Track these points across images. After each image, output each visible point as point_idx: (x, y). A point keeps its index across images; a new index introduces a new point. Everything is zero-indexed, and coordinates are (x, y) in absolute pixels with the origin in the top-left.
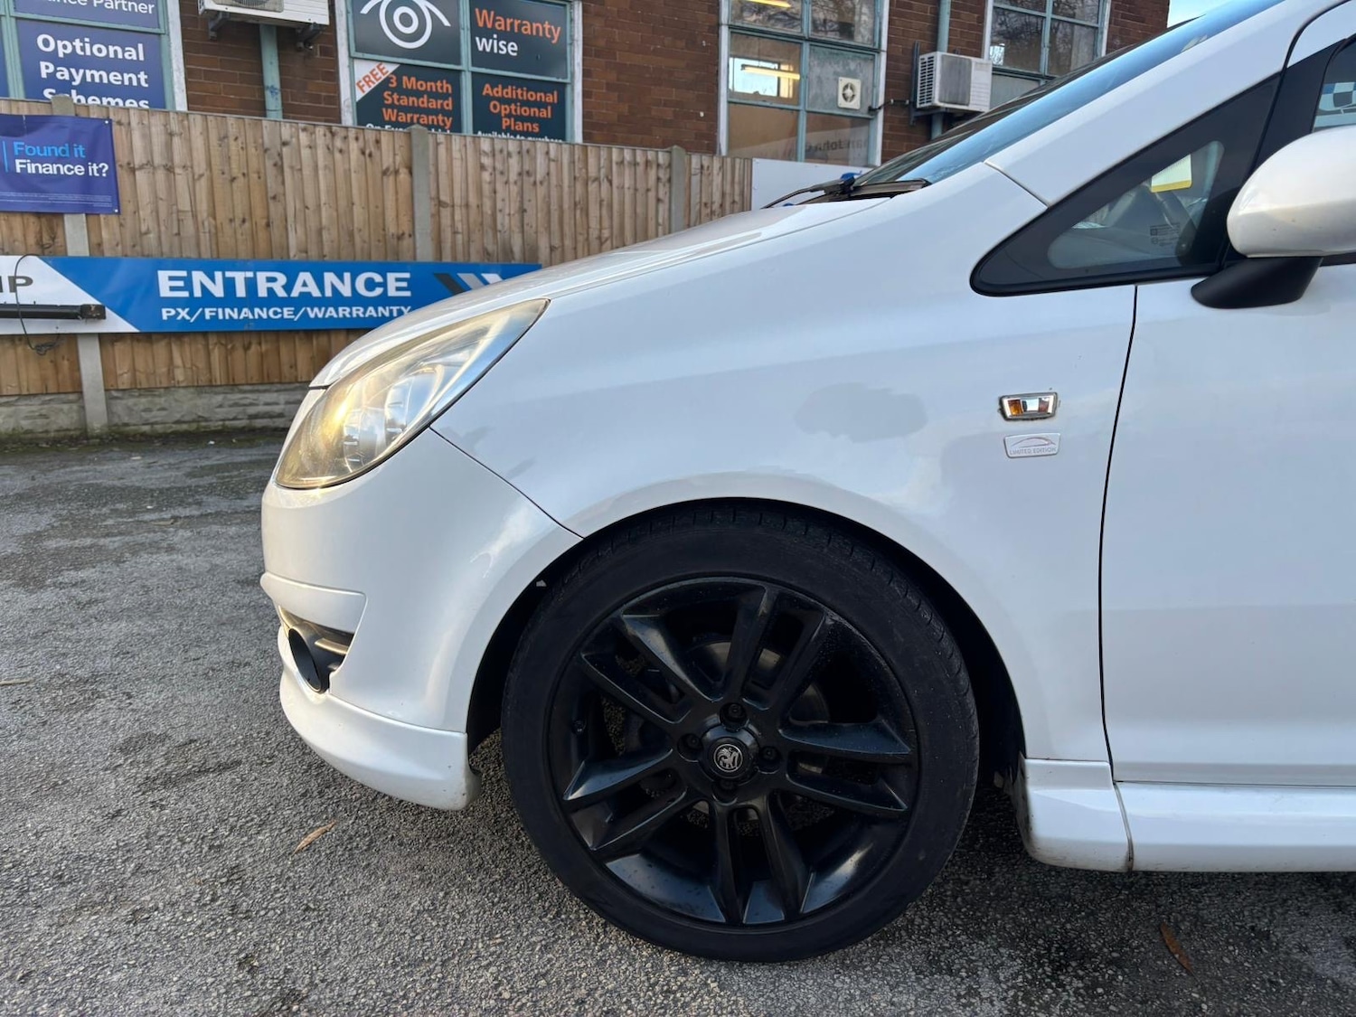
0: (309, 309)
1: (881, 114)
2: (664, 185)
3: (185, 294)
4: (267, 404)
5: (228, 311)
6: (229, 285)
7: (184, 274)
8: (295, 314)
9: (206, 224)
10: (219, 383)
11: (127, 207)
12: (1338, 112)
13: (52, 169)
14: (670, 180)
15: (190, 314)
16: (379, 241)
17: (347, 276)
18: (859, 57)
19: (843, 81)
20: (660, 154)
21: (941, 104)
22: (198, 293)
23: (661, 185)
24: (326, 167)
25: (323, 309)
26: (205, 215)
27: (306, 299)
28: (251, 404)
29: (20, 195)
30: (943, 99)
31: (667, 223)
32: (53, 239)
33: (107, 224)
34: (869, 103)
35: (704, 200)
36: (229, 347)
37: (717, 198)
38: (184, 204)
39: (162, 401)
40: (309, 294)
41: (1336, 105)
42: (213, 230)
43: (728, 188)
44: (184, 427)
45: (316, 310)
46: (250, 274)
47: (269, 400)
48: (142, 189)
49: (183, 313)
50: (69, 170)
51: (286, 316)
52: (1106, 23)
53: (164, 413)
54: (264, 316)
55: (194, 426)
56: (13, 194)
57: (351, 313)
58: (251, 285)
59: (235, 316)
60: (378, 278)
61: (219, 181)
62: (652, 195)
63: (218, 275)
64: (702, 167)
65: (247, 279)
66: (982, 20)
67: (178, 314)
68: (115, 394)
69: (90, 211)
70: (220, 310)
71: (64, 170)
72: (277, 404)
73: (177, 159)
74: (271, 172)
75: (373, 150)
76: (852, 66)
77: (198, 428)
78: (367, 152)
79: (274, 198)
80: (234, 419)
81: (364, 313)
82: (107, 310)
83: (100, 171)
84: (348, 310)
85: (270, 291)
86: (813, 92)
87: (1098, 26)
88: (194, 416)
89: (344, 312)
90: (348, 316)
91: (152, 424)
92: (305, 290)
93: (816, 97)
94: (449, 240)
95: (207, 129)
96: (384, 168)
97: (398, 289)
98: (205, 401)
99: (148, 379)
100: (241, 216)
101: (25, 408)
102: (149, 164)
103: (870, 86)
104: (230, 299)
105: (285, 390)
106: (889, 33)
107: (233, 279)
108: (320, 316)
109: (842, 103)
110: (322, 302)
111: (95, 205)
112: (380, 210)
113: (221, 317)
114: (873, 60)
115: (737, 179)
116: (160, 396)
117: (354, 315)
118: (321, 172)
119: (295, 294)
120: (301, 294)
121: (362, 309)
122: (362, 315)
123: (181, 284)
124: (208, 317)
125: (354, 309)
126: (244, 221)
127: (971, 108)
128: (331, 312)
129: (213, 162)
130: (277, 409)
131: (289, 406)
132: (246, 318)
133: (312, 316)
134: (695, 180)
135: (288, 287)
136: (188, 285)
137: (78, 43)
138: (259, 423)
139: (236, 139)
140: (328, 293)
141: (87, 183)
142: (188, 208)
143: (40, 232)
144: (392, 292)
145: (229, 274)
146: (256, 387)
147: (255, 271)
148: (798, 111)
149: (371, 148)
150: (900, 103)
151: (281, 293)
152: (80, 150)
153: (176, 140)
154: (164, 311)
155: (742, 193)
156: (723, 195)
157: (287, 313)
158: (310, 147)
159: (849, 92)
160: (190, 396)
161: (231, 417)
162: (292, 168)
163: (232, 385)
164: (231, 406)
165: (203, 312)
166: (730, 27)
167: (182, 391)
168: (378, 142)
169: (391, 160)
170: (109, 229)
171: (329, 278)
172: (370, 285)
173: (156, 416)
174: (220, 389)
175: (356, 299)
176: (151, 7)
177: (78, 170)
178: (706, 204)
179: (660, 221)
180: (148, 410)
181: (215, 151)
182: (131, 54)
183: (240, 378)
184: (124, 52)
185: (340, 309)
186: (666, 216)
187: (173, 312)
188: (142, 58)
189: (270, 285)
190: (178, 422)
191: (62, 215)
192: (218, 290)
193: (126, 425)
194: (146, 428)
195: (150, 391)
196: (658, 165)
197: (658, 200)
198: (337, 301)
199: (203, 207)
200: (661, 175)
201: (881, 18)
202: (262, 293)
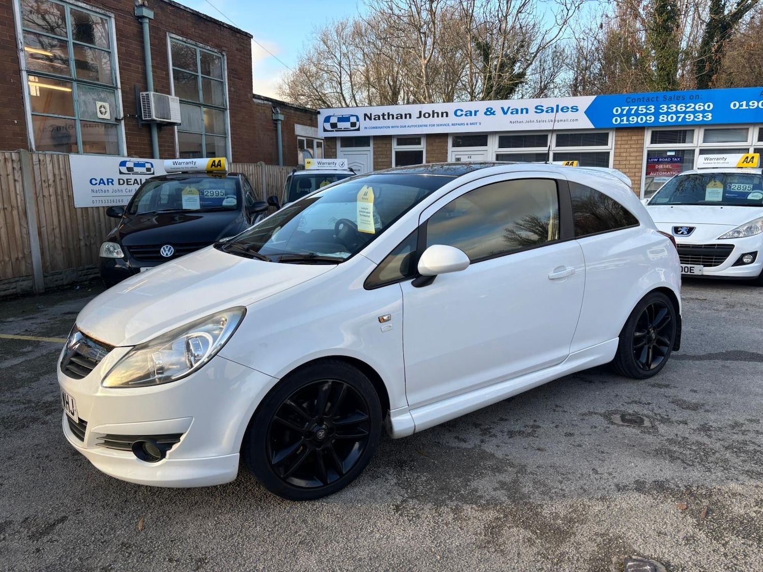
1: (123, 122)
2: (18, 172)
12: (333, 131)
14: (21, 168)
18: (106, 91)
19: (99, 104)
20: (13, 154)
21: (157, 119)
23: (16, 172)
30: (157, 116)
31: (22, 193)
34: (115, 116)
35: (43, 179)
37: (51, 177)
41: (332, 128)
43: (57, 172)
52: (227, 80)
62: (11, 177)
64: (39, 160)
66: (168, 74)
76: (103, 95)
86: (82, 109)
87: (223, 81)
93: (84, 112)
103: (115, 107)
106: (121, 79)
109: (100, 116)
114: (114, 93)
115: (61, 167)
127: (172, 121)
134: (36, 167)
148: (75, 120)
150: (132, 116)
155: (65, 174)
156: (54, 175)
159: (103, 109)
166: (27, 72)
178: (44, 181)
179: (18, 192)
186: (21, 189)
196: (12, 160)
197: (15, 181)
200: (15, 166)
201: (115, 70)
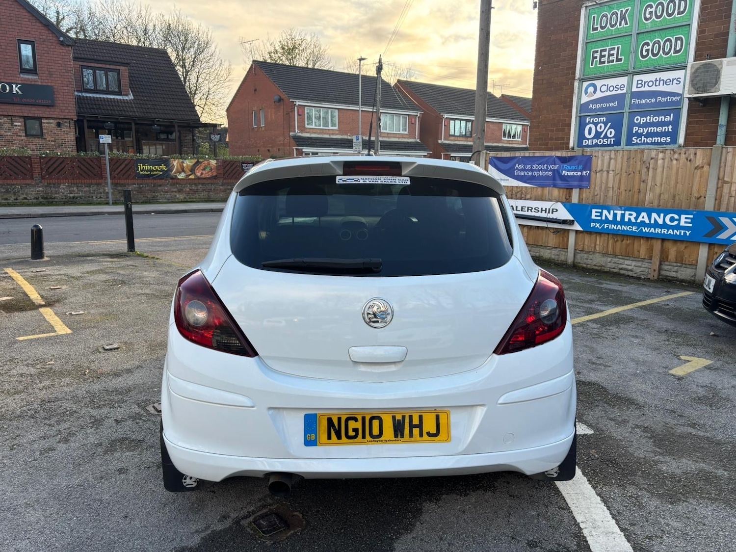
0: (643, 228)
3: (599, 218)
4: (627, 265)
5: (613, 226)
6: (615, 215)
7: (600, 211)
8: (637, 229)
9: (616, 192)
10: (610, 253)
11: (593, 186)
13: (571, 174)
15: (600, 226)
16: (687, 200)
17: (662, 215)
22: (604, 218)
24: (668, 167)
25: (649, 228)
26: (616, 188)
27: (643, 224)
28: (621, 264)
29: (562, 182)
32: (570, 197)
33: (585, 192)
36: (616, 239)
38: (610, 185)
39: (591, 256)
40: (645, 221)
42: (618, 194)
44: (596, 268)
45: (646, 228)
46: (623, 212)
47: (627, 264)
48: (597, 179)
49: (598, 225)
50: (576, 174)
51: (633, 230)
53: (591, 261)
54: (626, 229)
55: (600, 268)
56: (560, 182)
57: (661, 232)
58: (623, 216)
59: (615, 228)
60: (676, 217)
61: (624, 175)
63: (612, 212)
65: (621, 214)
67: (596, 225)
68: (578, 251)
69: (581, 188)
70: (610, 225)
71: (575, 174)
72: (631, 266)
73: (611, 168)
74: (645, 170)
75: (692, 158)
77: (601, 269)
78: (689, 159)
79: (643, 181)
80: (614, 268)
81: (667, 232)
82: (575, 221)
83: (586, 174)
84: (660, 230)
85: (629, 219)
88: (600, 264)
89: (658, 230)
90: (660, 232)
91: (587, 264)
92: (643, 220)
94: (727, 200)
95: (623, 155)
96: (696, 166)
97: (686, 222)
98: (605, 259)
99: (588, 248)
100: (629, 189)
101: (554, 251)
102: (602, 170)
104: (614, 221)
105: (635, 261)
107: (616, 214)
108: (647, 231)
110: (649, 226)
111: (583, 185)
112: (691, 185)
113: (610, 228)
116: (591, 255)
117: (662, 233)
118: (665, 169)
119: (639, 221)
120: (641, 221)
121: (666, 230)
122: (666, 233)
123: (599, 214)
124: (605, 227)
125: (663, 230)
126: (630, 191)
128: (652, 230)
129: (623, 168)
130: (630, 268)
131: (635, 267)
132: (619, 229)
133: (644, 231)
135: (636, 218)
136: (601, 216)
137: (648, 118)
138: (622, 272)
139: (633, 158)
140: (652, 222)
141: (581, 178)
142: (612, 186)
143: (566, 194)
144: (682, 224)
145: (615, 212)
146: (624, 257)
147: (625, 210)
149: (692, 157)
151: (633, 220)
152: (581, 167)
153: (612, 161)
154: (592, 224)
157: (634, 229)
158: (663, 159)
160: (600, 256)
161: (612, 267)
162: (653, 168)
163: (615, 256)
164: (614, 263)
165: (604, 225)
167: (598, 254)
168: (695, 154)
169: (701, 161)
170: (586, 193)
171: (654, 215)
172: (672, 219)
173: (589, 262)
174: (610, 256)
175: (664, 226)
176: (679, 97)
177: (579, 174)
180: (587, 259)
181: (625, 163)
182: (668, 118)
183: (618, 252)
184: (665, 118)
185: (657, 229)
187: (595, 224)
188: (671, 120)
189: (630, 217)
190: (595, 265)
191: (572, 189)
192: (611, 218)
193: (579, 263)
194: (585, 266)
195: (588, 252)
198: (656, 225)
199: (616, 186)
202: (626, 220)
